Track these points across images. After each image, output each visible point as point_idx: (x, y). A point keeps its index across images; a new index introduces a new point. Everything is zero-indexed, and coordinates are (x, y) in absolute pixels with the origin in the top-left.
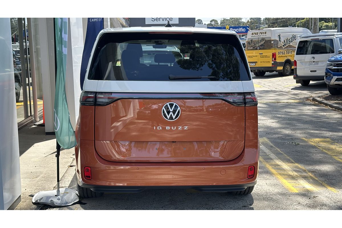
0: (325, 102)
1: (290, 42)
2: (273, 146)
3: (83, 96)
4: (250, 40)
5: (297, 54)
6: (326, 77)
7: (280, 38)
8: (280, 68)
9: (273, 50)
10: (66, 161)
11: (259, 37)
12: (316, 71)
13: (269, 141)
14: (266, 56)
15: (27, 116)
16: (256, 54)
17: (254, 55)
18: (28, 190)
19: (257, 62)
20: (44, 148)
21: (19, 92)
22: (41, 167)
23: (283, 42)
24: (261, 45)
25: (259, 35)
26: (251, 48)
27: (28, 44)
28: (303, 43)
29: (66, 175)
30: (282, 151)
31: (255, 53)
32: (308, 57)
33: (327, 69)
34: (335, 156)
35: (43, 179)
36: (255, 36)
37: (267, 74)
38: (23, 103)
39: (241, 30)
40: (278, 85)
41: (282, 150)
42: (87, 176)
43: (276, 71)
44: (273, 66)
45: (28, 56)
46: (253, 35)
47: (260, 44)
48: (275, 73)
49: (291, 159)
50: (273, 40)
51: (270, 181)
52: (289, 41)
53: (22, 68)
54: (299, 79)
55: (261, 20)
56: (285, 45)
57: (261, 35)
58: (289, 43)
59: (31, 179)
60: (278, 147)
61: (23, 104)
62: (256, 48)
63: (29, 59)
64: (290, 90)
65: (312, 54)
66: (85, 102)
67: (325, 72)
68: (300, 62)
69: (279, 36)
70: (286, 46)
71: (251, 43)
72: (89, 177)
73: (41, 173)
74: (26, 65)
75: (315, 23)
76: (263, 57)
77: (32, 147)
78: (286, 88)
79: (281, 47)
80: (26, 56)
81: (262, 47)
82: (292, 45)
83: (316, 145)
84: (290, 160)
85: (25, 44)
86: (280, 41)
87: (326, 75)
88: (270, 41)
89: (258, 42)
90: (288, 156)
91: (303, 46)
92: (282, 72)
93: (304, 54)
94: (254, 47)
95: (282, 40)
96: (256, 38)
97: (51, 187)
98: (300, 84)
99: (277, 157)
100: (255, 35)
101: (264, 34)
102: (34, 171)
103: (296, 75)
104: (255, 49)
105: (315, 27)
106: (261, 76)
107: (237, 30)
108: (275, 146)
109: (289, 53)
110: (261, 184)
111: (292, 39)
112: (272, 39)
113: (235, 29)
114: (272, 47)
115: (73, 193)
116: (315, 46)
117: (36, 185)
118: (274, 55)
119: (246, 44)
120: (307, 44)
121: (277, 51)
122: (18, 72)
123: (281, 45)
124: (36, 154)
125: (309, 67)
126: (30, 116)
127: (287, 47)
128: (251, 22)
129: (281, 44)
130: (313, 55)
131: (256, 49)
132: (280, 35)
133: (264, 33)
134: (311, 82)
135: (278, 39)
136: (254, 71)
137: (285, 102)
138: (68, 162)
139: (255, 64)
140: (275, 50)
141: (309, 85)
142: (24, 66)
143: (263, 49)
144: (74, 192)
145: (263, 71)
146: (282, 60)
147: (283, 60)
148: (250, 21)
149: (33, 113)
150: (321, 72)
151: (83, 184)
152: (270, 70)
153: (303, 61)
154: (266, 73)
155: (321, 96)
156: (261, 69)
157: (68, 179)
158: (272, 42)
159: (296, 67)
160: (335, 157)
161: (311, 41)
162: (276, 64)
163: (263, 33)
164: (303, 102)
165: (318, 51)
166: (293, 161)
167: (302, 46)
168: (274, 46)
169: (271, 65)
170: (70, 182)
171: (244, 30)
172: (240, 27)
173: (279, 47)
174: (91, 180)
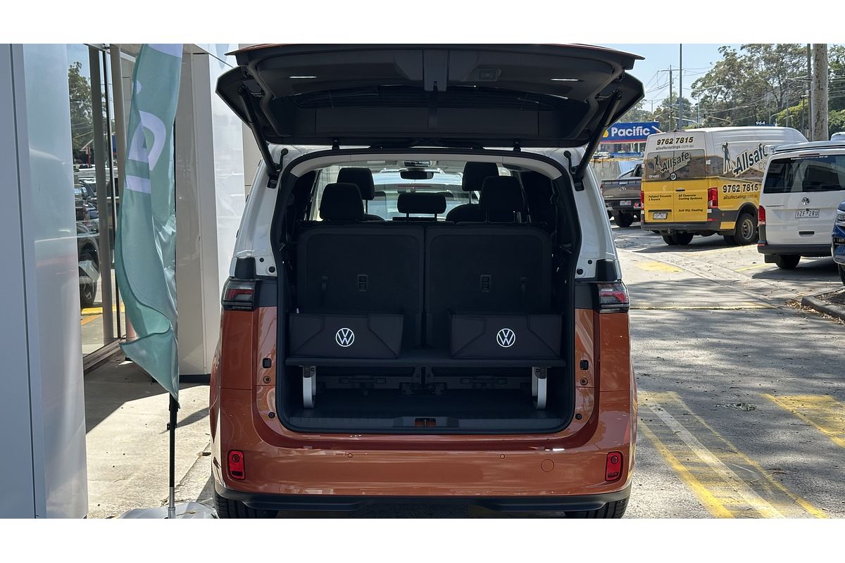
0: (833, 307)
1: (751, 162)
2: (689, 411)
3: (229, 290)
4: (652, 157)
5: (765, 192)
6: (836, 247)
7: (726, 152)
8: (729, 225)
9: (710, 181)
10: (195, 441)
11: (675, 149)
12: (813, 233)
13: (681, 401)
14: (693, 197)
15: (109, 339)
16: (669, 192)
17: (665, 192)
18: (105, 506)
19: (670, 211)
20: (146, 412)
21: (95, 284)
22: (136, 454)
23: (734, 163)
24: (681, 170)
25: (676, 145)
26: (656, 176)
27: (115, 169)
28: (782, 165)
29: (192, 473)
30: (709, 424)
31: (664, 188)
32: (793, 199)
33: (836, 229)
34: (838, 436)
35: (140, 482)
36: (665, 148)
37: (697, 239)
38: (100, 310)
39: (638, 132)
40: (721, 266)
41: (709, 421)
42: (234, 473)
43: (719, 233)
44: (710, 220)
45: (115, 198)
46: (661, 146)
47: (677, 167)
48: (715, 236)
49: (729, 443)
50: (708, 158)
51: (672, 493)
52: (751, 160)
53: (101, 226)
54: (772, 253)
55: (691, 106)
56: (741, 168)
57: (679, 144)
58: (751, 165)
59: (112, 483)
60: (702, 415)
61: (102, 312)
62: (667, 176)
63: (117, 205)
64: (750, 279)
65: (803, 191)
66: (234, 302)
67: (833, 235)
68: (772, 212)
69: (725, 147)
70: (744, 171)
71: (656, 163)
72: (240, 474)
73: (136, 468)
74: (110, 219)
75: (818, 114)
76: (687, 197)
77: (119, 410)
78: (739, 275)
79: (729, 175)
80: (110, 198)
81: (682, 175)
82: (758, 169)
83: (795, 412)
84: (725, 445)
85: (107, 169)
86: (726, 158)
87: (834, 243)
88: (703, 159)
89: (673, 161)
90: (723, 435)
91: (782, 171)
92: (732, 236)
93: (785, 190)
94: (663, 175)
95: (733, 157)
96: (666, 151)
97: (157, 500)
98: (775, 265)
99: (697, 437)
100: (666, 146)
101: (688, 143)
102: (120, 463)
103: (764, 242)
104: (665, 178)
105: (819, 123)
106: (682, 244)
107: (629, 132)
108: (693, 411)
109: (751, 188)
110: (649, 499)
111: (758, 156)
112: (708, 155)
113: (624, 131)
114: (708, 174)
115: (205, 513)
116: (811, 171)
117: (124, 496)
118: (712, 194)
119: (643, 166)
120: (791, 167)
121: (720, 185)
122: (91, 236)
123: (729, 170)
124: (127, 425)
125: (797, 222)
126: (116, 339)
127: (745, 173)
128: (665, 111)
129: (730, 166)
130: (806, 195)
131: (669, 179)
132: (727, 144)
133: (687, 139)
134: (803, 260)
135: (723, 156)
136: (663, 231)
137: (734, 308)
138: (197, 445)
139: (665, 215)
140: (715, 181)
141: (797, 266)
142: (106, 223)
143: (686, 178)
144: (209, 512)
145: (685, 232)
146: (733, 206)
147: (735, 206)
148: (662, 109)
149: (123, 333)
150: (824, 237)
151: (228, 491)
152: (704, 231)
153: (782, 208)
154: (694, 236)
155: (824, 294)
156: (681, 227)
157: (196, 484)
158: (708, 162)
159: (764, 223)
160: (838, 439)
161: (802, 161)
162: (717, 215)
163: (685, 141)
164: (778, 309)
165: (818, 184)
166: (734, 449)
167: (778, 171)
168: (712, 172)
169: (704, 218)
170: (200, 490)
171: (646, 132)
172: (637, 125)
173: (724, 173)
174: (245, 481)
